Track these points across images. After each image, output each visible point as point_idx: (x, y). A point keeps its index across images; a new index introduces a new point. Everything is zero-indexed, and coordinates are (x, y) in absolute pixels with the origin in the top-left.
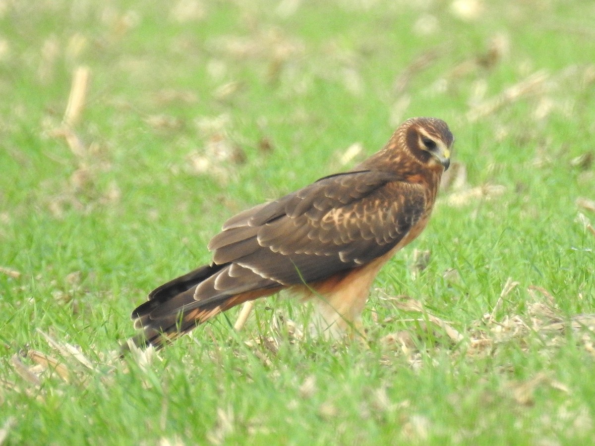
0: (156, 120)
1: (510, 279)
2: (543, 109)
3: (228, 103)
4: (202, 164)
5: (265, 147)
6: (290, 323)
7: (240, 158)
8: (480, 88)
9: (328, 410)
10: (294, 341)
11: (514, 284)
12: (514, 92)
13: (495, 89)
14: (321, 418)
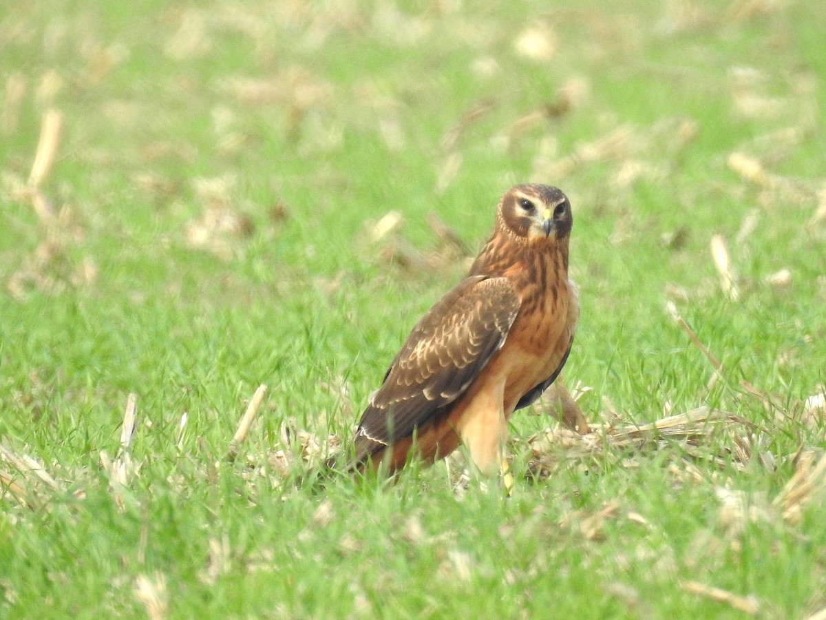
0: (145, 179)
1: (580, 382)
2: (627, 172)
3: (235, 160)
4: (199, 236)
5: (279, 215)
6: (303, 434)
7: (247, 228)
8: (548, 147)
9: (347, 543)
10: (308, 457)
11: (585, 389)
12: (590, 151)
13: (567, 148)
14: (340, 555)
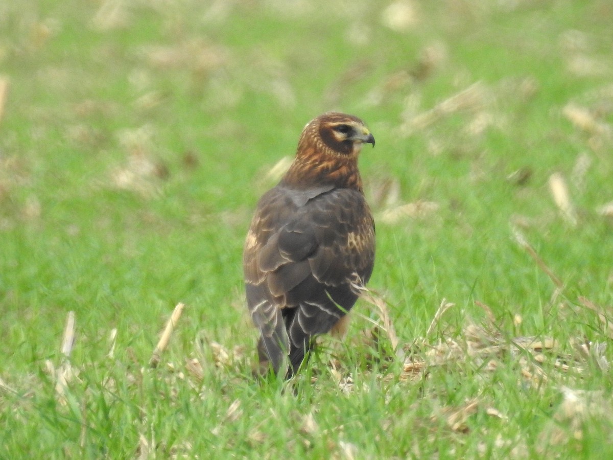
0: (76, 131)
1: (444, 299)
2: (478, 125)
3: (149, 116)
4: (124, 179)
5: (190, 161)
6: (215, 345)
7: (163, 172)
8: (412, 102)
9: (254, 436)
10: (219, 364)
11: (449, 305)
12: (447, 105)
13: (428, 104)
14: (249, 445)
